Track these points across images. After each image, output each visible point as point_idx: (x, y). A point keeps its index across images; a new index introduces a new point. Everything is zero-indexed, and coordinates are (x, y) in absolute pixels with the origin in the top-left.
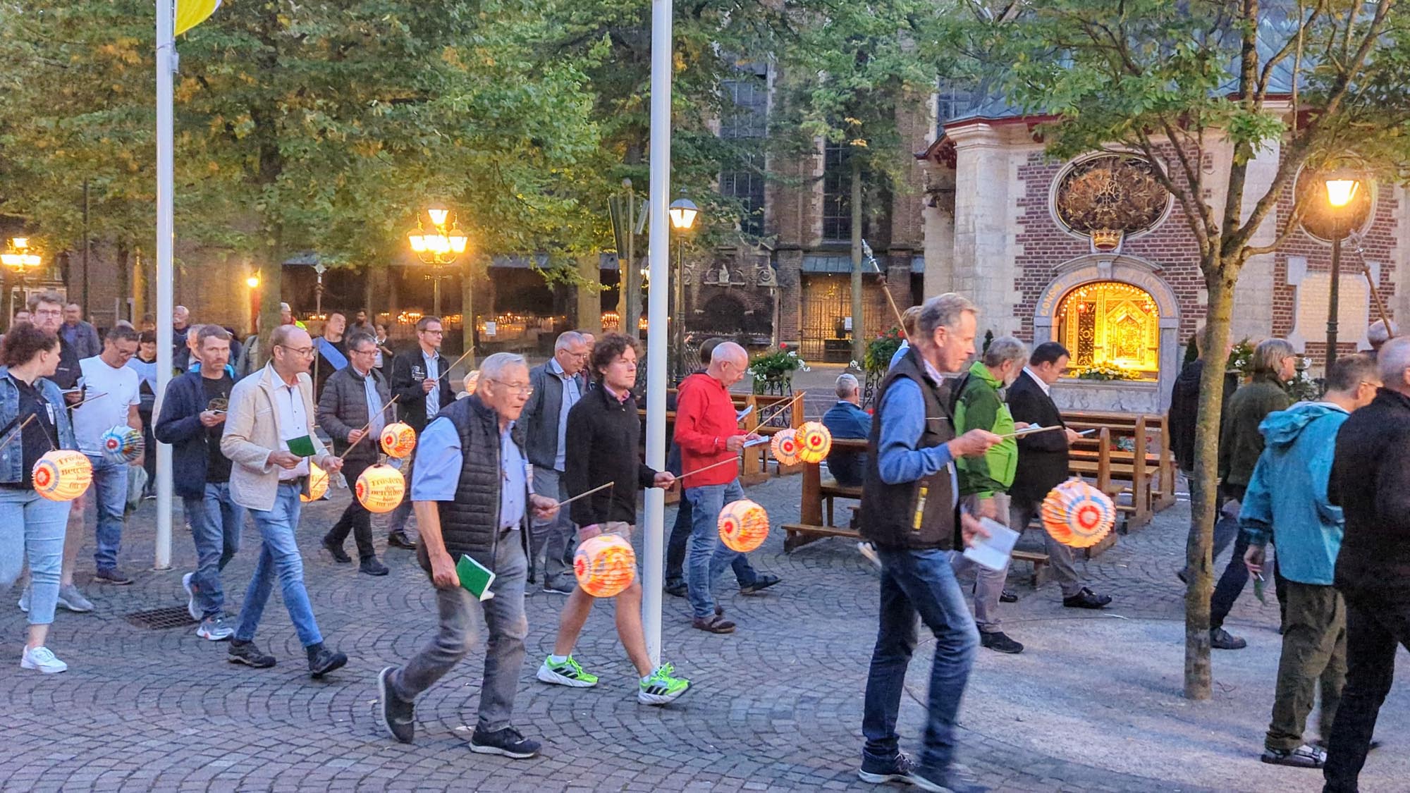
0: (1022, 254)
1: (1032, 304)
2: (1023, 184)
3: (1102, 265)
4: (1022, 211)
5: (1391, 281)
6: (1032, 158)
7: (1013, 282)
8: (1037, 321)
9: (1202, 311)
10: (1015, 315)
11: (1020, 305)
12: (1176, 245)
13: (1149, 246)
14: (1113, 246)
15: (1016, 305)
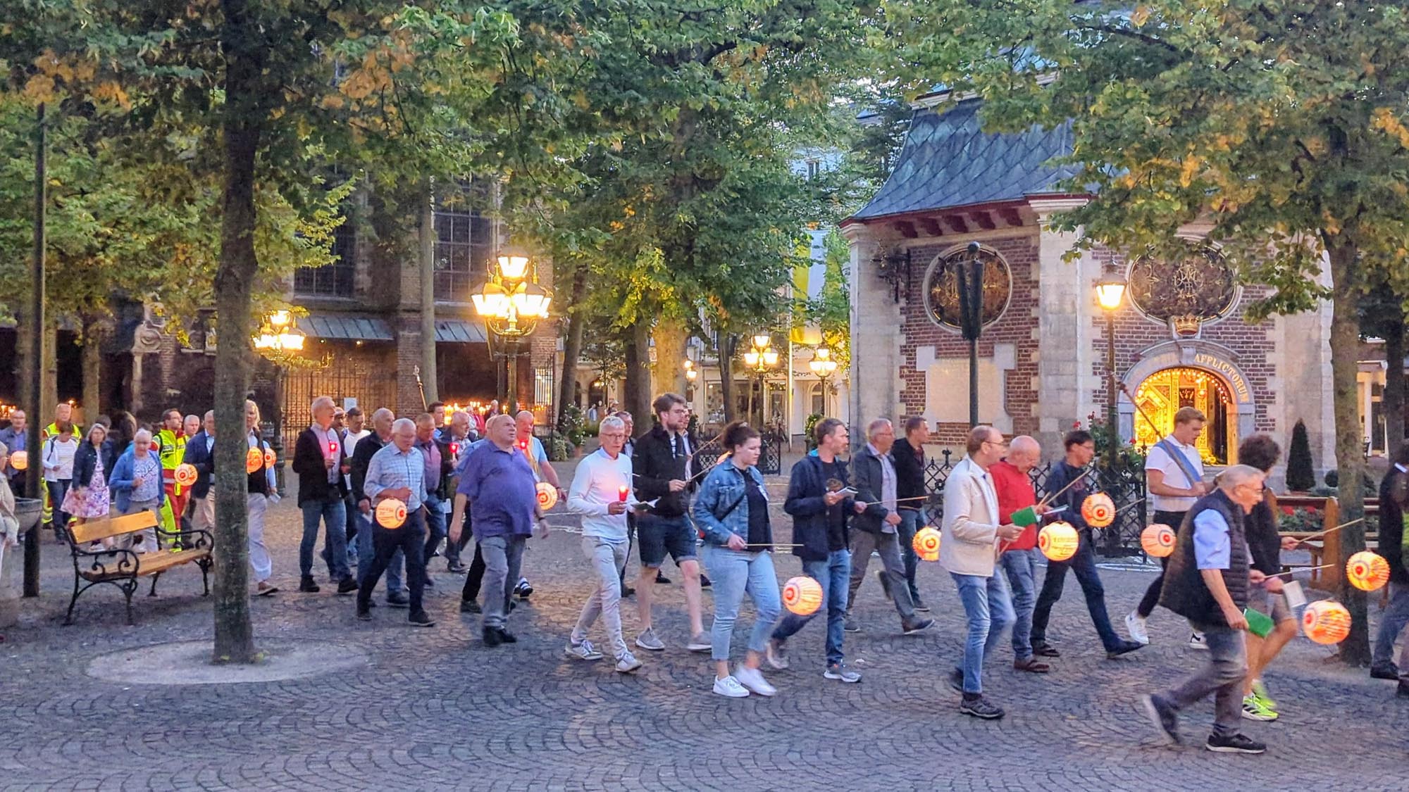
0: (1099, 337)
2: (1100, 263)
3: (1185, 351)
7: (1090, 367)
9: (1271, 397)
10: (1094, 401)
11: (1100, 391)
12: (1246, 333)
13: (1222, 333)
14: (1194, 332)
15: (1095, 391)
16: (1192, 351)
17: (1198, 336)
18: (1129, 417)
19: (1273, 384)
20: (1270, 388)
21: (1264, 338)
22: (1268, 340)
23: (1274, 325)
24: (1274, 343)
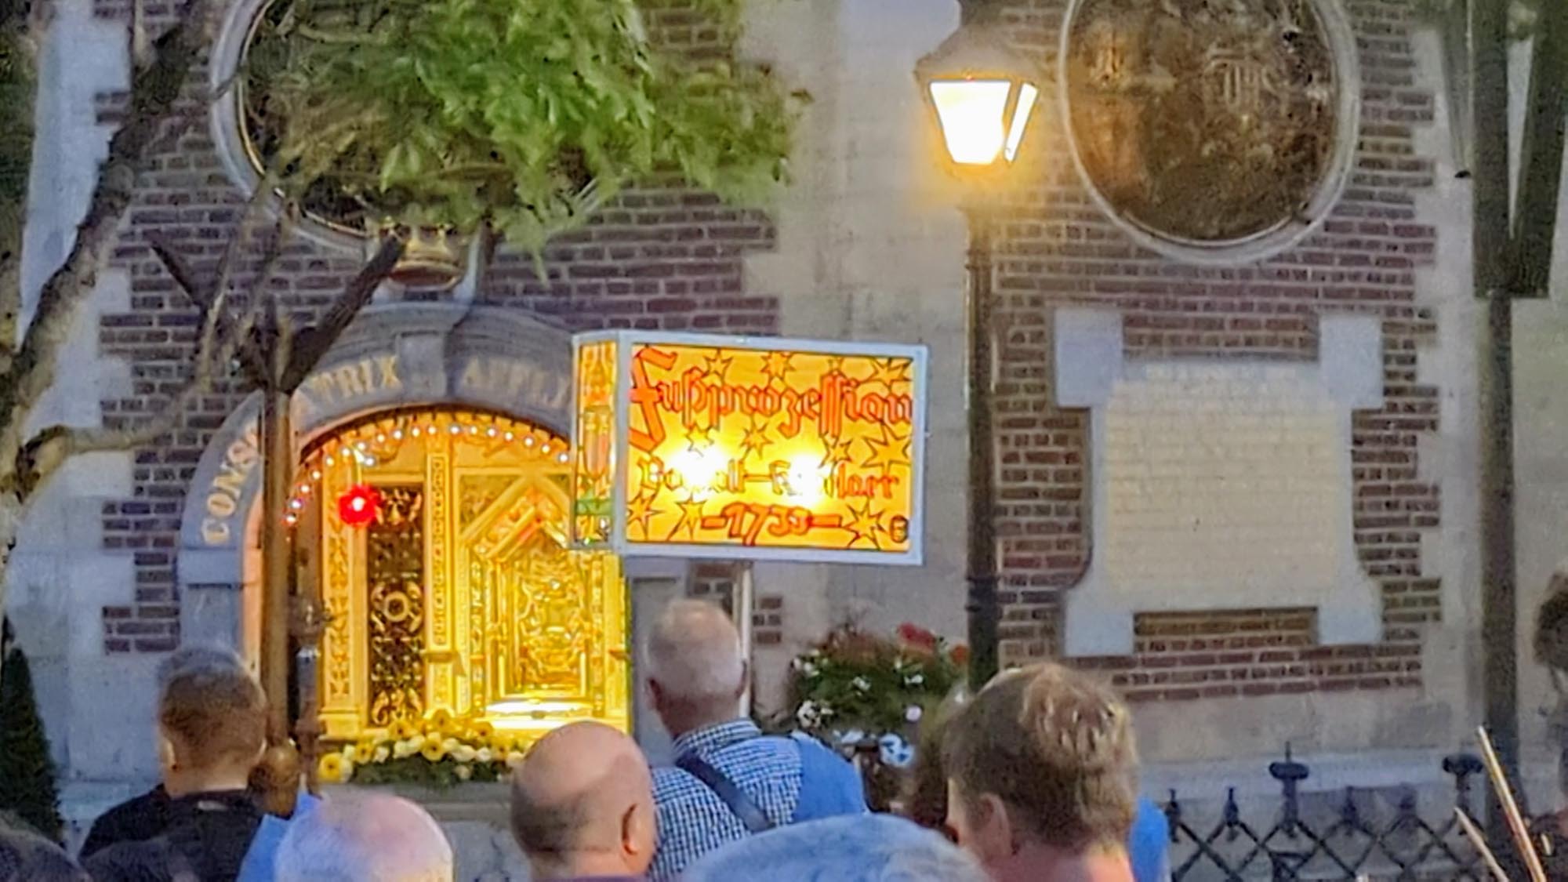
0: (125, 308)
1: (172, 501)
3: (412, 348)
5: (1424, 379)
8: (190, 567)
10: (109, 543)
11: (127, 508)
12: (667, 270)
13: (575, 272)
14: (445, 277)
15: (110, 508)
16: (433, 346)
17: (467, 287)
18: (224, 597)
21: (735, 286)
22: (750, 292)
23: (771, 234)
24: (774, 302)
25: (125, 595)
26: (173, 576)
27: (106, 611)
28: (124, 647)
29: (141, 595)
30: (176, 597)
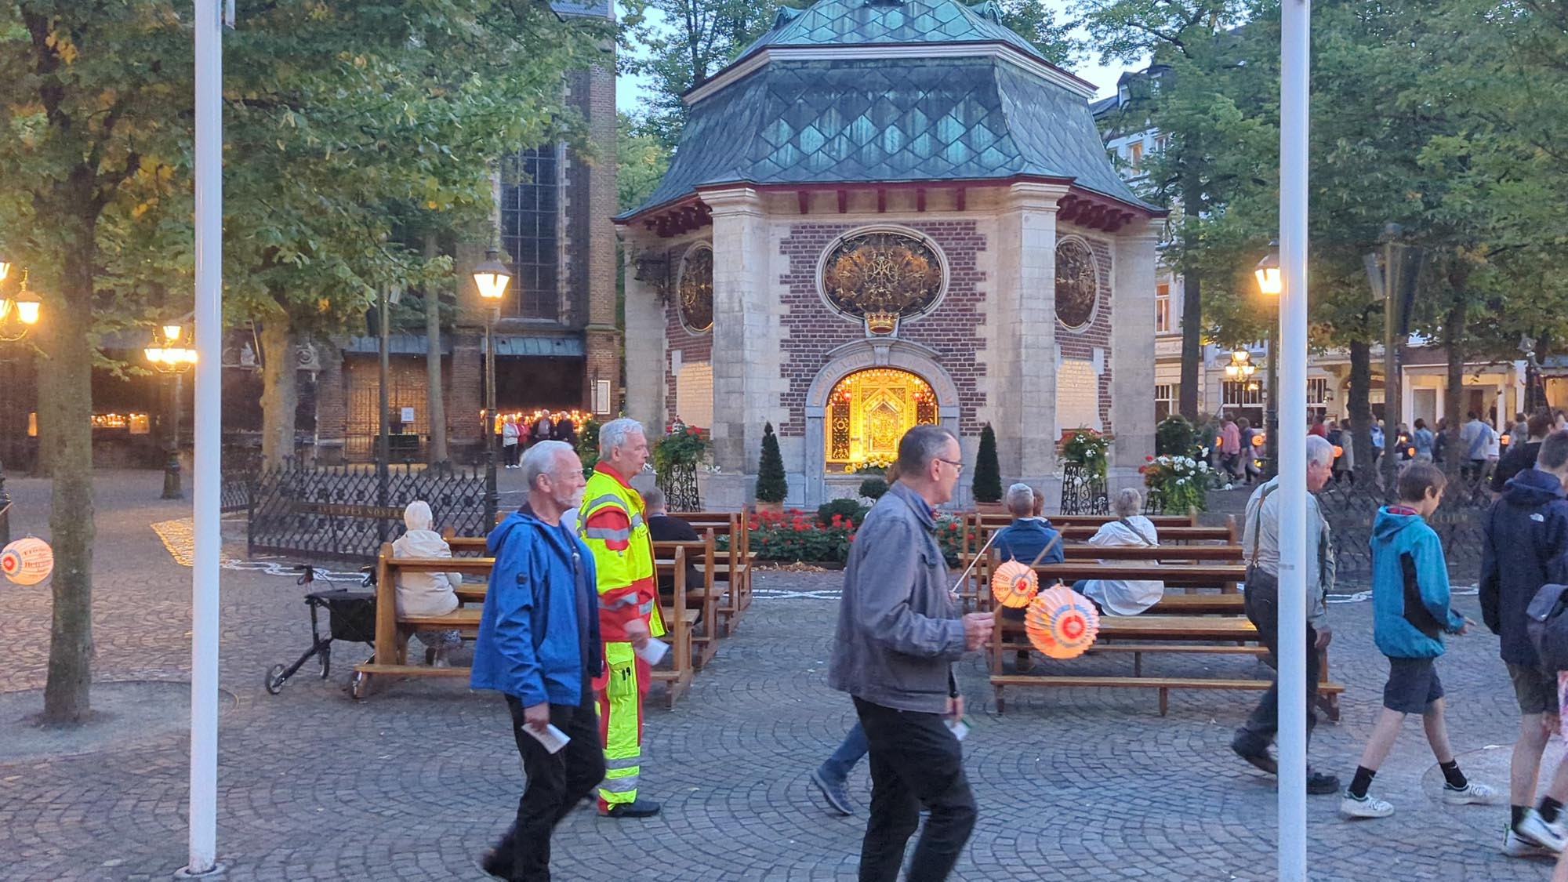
0: (787, 337)
1: (802, 393)
2: (787, 258)
3: (878, 350)
4: (786, 289)
6: (796, 231)
7: (778, 369)
8: (809, 412)
9: (982, 399)
10: (782, 405)
11: (788, 395)
12: (952, 330)
13: (925, 330)
14: (889, 330)
15: (783, 395)
16: (885, 350)
17: (895, 334)
18: (818, 421)
19: (983, 385)
20: (979, 389)
21: (974, 335)
22: (977, 337)
23: (984, 320)
24: (985, 340)
25: (787, 420)
26: (803, 415)
27: (782, 424)
28: (786, 434)
29: (791, 420)
30: (804, 420)
